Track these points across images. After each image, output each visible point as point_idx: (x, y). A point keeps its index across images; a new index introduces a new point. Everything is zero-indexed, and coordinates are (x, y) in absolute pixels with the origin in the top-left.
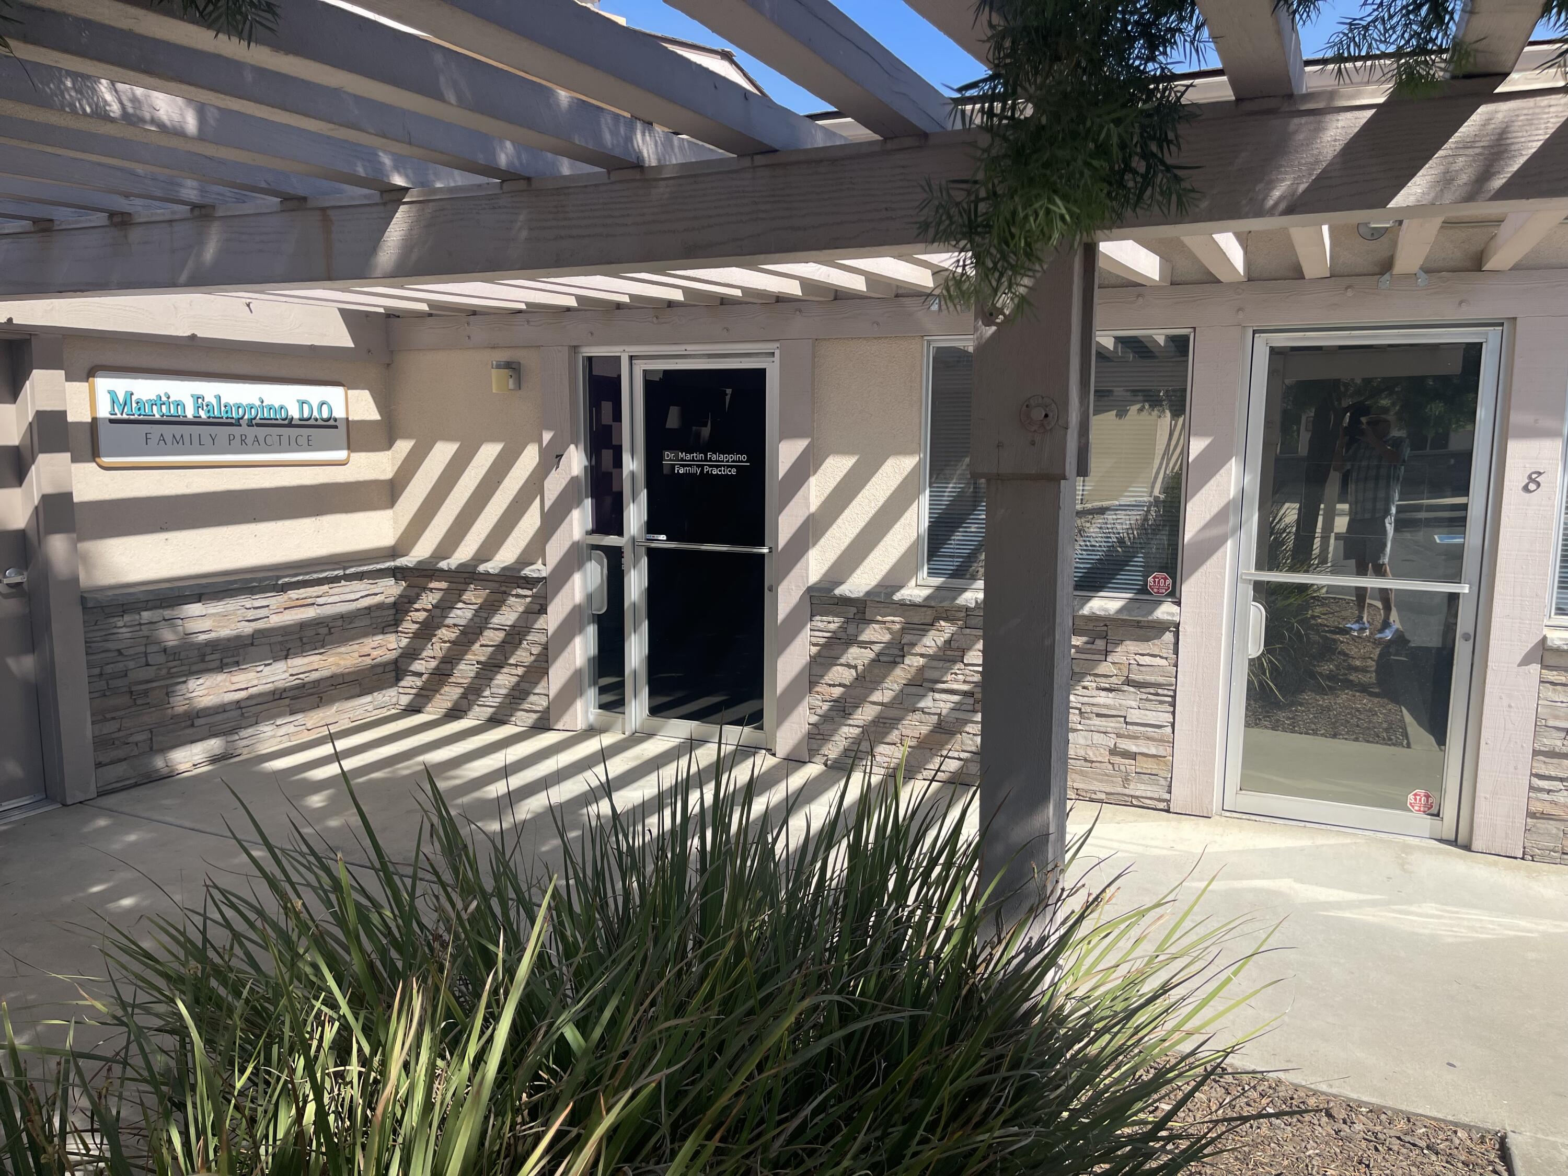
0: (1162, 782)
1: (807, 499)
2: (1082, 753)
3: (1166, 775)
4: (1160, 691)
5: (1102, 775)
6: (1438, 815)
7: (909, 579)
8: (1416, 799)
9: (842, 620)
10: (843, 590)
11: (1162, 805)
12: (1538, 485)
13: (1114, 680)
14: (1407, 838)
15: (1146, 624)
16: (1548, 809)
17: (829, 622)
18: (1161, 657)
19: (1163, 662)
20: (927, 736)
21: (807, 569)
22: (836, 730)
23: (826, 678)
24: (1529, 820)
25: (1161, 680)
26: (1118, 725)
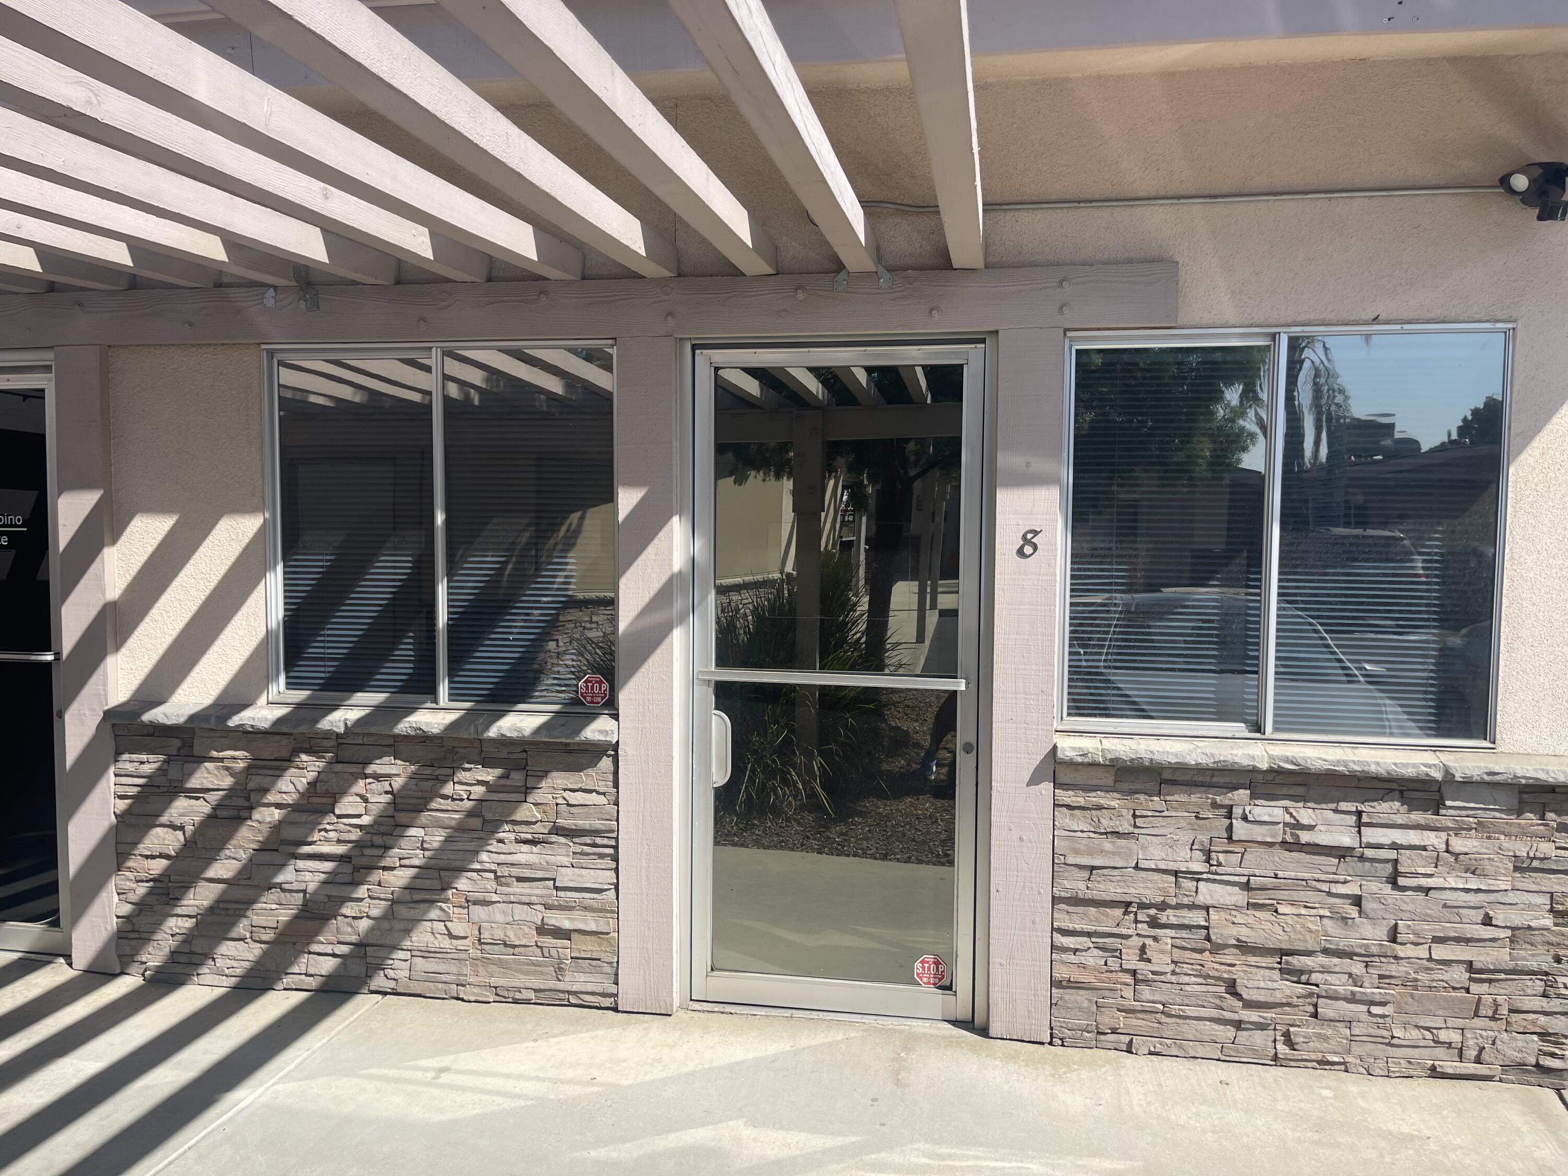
0: (608, 969)
1: (100, 578)
2: (499, 934)
3: (610, 960)
4: (599, 841)
5: (528, 964)
6: (949, 988)
7: (258, 695)
8: (923, 968)
9: (162, 757)
10: (158, 715)
11: (607, 1002)
12: (1035, 547)
13: (538, 828)
14: (914, 1023)
15: (577, 748)
16: (1077, 975)
17: (142, 763)
18: (598, 793)
19: (601, 800)
20: (290, 924)
21: (105, 685)
22: (160, 923)
23: (141, 846)
24: (1054, 990)
25: (598, 824)
26: (545, 892)
